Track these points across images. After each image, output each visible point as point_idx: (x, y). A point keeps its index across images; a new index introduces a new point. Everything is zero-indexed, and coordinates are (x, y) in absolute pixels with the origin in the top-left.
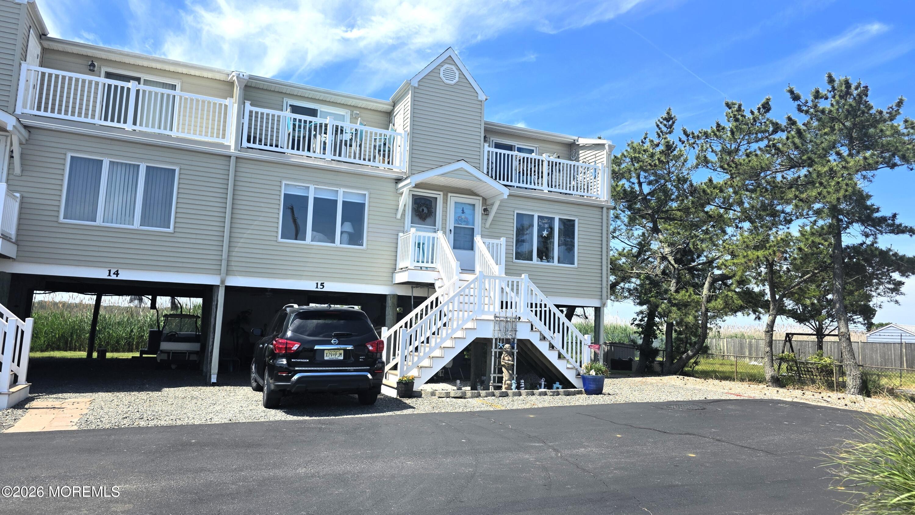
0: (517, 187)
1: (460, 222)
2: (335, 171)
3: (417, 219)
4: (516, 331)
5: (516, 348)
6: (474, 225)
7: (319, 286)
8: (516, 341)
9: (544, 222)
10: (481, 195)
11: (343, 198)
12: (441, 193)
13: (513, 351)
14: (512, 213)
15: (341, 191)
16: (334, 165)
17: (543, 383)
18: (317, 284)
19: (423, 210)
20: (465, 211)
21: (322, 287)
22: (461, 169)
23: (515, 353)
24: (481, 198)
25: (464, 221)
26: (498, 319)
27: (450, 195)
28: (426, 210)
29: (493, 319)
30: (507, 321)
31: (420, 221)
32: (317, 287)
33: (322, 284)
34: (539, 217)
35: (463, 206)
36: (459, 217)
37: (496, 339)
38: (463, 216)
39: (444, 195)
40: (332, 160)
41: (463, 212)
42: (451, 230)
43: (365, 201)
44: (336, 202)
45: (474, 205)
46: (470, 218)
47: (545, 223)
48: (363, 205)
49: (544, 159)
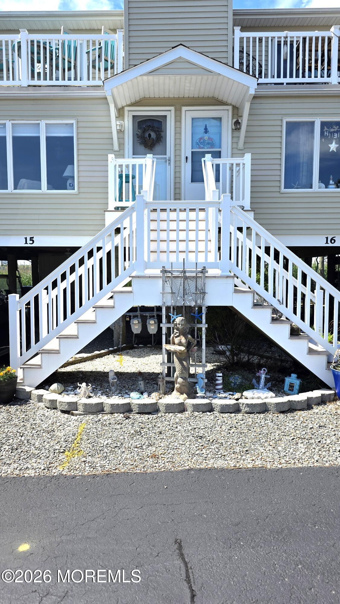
0: (287, 84)
1: (202, 146)
2: (33, 100)
3: (141, 148)
4: (204, 293)
5: (204, 321)
6: (220, 147)
7: (29, 241)
8: (204, 311)
9: (332, 130)
10: (229, 102)
11: (46, 133)
12: (172, 108)
13: (199, 326)
14: (279, 123)
15: (43, 124)
16: (32, 93)
17: (263, 376)
18: (26, 238)
19: (150, 135)
20: (209, 129)
21: (31, 242)
22: (180, 60)
23: (204, 329)
24: (230, 108)
25: (208, 144)
26: (170, 275)
27: (184, 109)
28: (153, 135)
29: (161, 275)
30: (186, 278)
31: (147, 150)
32: (26, 243)
33: (32, 239)
34: (323, 124)
35: (207, 123)
36: (201, 139)
37: (168, 308)
38: (206, 137)
39: (176, 111)
40: (29, 86)
41: (206, 131)
42: (187, 158)
43: (73, 133)
44: (38, 138)
45: (220, 119)
46: (215, 138)
47: (334, 132)
48: (72, 138)
49: (333, 35)
